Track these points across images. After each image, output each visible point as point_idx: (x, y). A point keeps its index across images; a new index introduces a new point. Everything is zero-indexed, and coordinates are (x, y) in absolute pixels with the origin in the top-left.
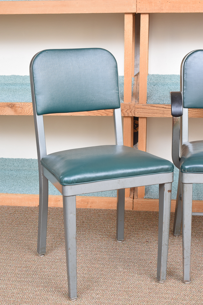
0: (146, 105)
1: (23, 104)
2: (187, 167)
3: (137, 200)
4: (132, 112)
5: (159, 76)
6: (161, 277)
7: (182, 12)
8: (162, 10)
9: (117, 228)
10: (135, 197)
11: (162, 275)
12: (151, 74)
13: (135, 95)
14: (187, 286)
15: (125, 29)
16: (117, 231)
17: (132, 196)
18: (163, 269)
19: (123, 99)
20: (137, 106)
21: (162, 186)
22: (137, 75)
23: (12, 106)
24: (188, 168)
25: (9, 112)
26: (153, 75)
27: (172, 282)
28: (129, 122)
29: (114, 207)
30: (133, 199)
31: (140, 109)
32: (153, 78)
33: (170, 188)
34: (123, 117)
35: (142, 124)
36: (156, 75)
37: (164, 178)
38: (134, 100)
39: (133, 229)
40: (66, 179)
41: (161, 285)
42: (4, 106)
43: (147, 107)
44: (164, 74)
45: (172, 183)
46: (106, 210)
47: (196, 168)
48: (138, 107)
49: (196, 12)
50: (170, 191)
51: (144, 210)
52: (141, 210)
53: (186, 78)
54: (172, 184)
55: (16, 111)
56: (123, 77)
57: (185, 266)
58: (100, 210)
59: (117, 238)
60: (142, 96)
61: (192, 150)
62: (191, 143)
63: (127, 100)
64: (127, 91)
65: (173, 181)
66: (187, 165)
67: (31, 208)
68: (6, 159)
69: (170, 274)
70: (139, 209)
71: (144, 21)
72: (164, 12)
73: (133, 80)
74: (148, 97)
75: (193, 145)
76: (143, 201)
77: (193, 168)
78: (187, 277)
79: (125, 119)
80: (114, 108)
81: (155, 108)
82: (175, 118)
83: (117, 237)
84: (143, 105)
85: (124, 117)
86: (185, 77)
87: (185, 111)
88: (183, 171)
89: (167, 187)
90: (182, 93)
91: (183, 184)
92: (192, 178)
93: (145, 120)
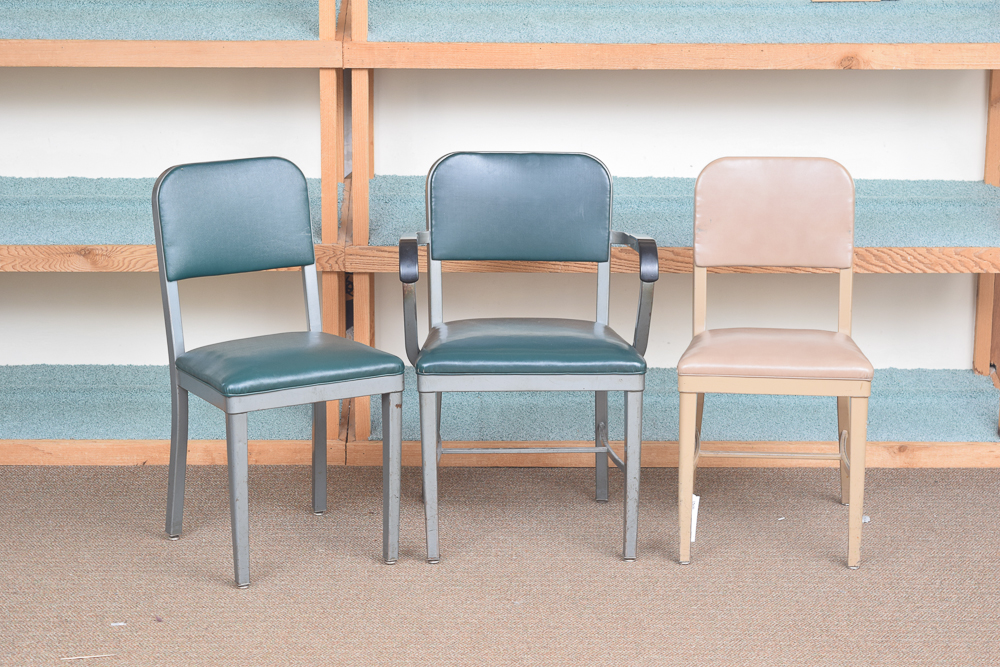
0: (367, 249)
1: (110, 248)
2: (425, 365)
3: (354, 443)
4: (340, 262)
5: (397, 179)
6: (390, 554)
7: (432, 67)
8: (394, 62)
9: (314, 494)
10: (350, 438)
11: (390, 549)
12: (381, 174)
13: (345, 226)
14: (434, 568)
15: (322, 98)
16: (313, 499)
17: (344, 436)
18: (393, 540)
19: (319, 233)
20: (349, 250)
21: (385, 397)
22: (349, 177)
23: (86, 253)
24: (426, 368)
25: (80, 265)
26: (384, 177)
27: (408, 563)
28: (333, 283)
29: (306, 459)
30: (347, 442)
31: (354, 257)
32: (384, 184)
33: (400, 401)
34: (320, 274)
35: (361, 287)
36: (392, 177)
37: (390, 384)
38: (343, 237)
39: (346, 496)
40: (231, 387)
41: (390, 567)
42: (69, 254)
43: (370, 253)
44: (407, 173)
45: (402, 391)
46: (289, 467)
47: (440, 366)
48: (351, 252)
49: (460, 67)
50: (399, 406)
51: (370, 463)
52: (362, 464)
53: (435, 206)
54: (402, 394)
55: (94, 263)
56: (320, 181)
57: (429, 533)
58: (277, 468)
59: (313, 508)
60: (360, 227)
61: (444, 336)
62: (447, 324)
63: (329, 238)
64: (328, 217)
65: (404, 389)
66: (426, 362)
67: (128, 468)
68: (53, 368)
70: (358, 463)
71: (359, 83)
72: (398, 67)
73: (341, 189)
74: (371, 231)
75: (448, 329)
76: (367, 446)
77: (435, 366)
78: (433, 552)
79: (324, 277)
80: (303, 265)
81: (386, 254)
82: (406, 285)
83: (314, 506)
84: (361, 248)
85: (323, 272)
87: (436, 265)
88: (420, 371)
89: (394, 400)
90: (428, 232)
91: (420, 392)
92: (432, 383)
93: (367, 279)
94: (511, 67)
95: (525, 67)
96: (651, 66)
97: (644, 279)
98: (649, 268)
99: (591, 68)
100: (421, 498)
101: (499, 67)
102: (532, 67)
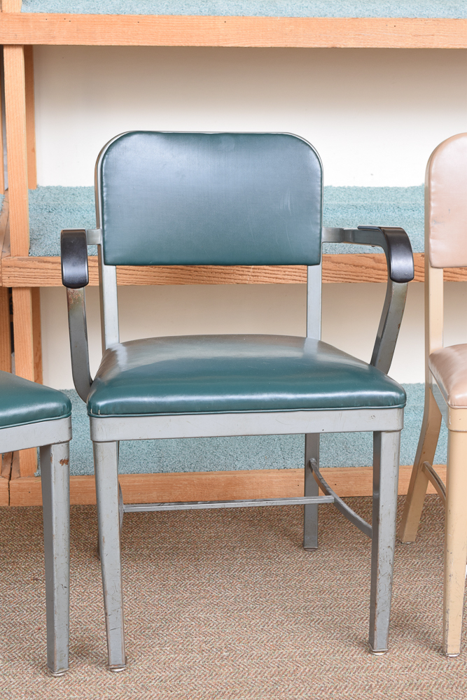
0: (27, 260)
2: (101, 404)
3: (19, 481)
5: (62, 191)
6: (57, 664)
7: (99, 44)
8: (53, 38)
10: (14, 474)
11: (57, 657)
12: (45, 185)
13: (3, 236)
14: (118, 677)
17: (6, 473)
18: (61, 644)
20: (6, 261)
21: (45, 450)
22: (7, 190)
24: (103, 407)
26: (48, 188)
30: (10, 479)
31: (13, 270)
32: (47, 195)
33: (66, 455)
35: (20, 302)
36: (57, 188)
37: (50, 432)
38: (0, 247)
39: (6, 552)
41: (57, 682)
43: (31, 264)
44: (74, 185)
45: (69, 441)
47: (122, 404)
48: (9, 263)
49: (131, 44)
50: (65, 462)
51: (37, 503)
52: (25, 505)
53: (107, 195)
54: (68, 444)
57: (110, 633)
60: (19, 237)
61: (123, 361)
62: (126, 344)
65: (71, 439)
66: (102, 398)
69: (81, 652)
70: (24, 503)
71: (13, 63)
72: (58, 43)
74: (32, 241)
75: (128, 351)
76: (32, 483)
77: (115, 405)
78: (116, 656)
81: (49, 266)
82: (71, 290)
84: (19, 260)
86: (105, 194)
87: (109, 271)
88: (93, 412)
89: (57, 454)
90: (99, 231)
91: (95, 442)
92: (112, 429)
93: (28, 295)
94: (191, 44)
95: (207, 45)
96: (351, 44)
97: (393, 278)
98: (401, 264)
99: (283, 45)
100: (97, 552)
101: (177, 44)
102: (216, 44)
